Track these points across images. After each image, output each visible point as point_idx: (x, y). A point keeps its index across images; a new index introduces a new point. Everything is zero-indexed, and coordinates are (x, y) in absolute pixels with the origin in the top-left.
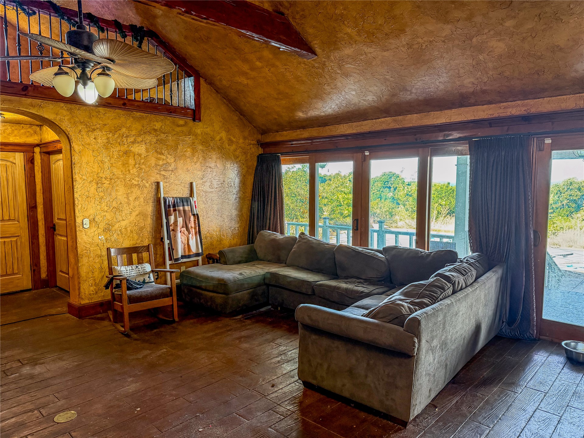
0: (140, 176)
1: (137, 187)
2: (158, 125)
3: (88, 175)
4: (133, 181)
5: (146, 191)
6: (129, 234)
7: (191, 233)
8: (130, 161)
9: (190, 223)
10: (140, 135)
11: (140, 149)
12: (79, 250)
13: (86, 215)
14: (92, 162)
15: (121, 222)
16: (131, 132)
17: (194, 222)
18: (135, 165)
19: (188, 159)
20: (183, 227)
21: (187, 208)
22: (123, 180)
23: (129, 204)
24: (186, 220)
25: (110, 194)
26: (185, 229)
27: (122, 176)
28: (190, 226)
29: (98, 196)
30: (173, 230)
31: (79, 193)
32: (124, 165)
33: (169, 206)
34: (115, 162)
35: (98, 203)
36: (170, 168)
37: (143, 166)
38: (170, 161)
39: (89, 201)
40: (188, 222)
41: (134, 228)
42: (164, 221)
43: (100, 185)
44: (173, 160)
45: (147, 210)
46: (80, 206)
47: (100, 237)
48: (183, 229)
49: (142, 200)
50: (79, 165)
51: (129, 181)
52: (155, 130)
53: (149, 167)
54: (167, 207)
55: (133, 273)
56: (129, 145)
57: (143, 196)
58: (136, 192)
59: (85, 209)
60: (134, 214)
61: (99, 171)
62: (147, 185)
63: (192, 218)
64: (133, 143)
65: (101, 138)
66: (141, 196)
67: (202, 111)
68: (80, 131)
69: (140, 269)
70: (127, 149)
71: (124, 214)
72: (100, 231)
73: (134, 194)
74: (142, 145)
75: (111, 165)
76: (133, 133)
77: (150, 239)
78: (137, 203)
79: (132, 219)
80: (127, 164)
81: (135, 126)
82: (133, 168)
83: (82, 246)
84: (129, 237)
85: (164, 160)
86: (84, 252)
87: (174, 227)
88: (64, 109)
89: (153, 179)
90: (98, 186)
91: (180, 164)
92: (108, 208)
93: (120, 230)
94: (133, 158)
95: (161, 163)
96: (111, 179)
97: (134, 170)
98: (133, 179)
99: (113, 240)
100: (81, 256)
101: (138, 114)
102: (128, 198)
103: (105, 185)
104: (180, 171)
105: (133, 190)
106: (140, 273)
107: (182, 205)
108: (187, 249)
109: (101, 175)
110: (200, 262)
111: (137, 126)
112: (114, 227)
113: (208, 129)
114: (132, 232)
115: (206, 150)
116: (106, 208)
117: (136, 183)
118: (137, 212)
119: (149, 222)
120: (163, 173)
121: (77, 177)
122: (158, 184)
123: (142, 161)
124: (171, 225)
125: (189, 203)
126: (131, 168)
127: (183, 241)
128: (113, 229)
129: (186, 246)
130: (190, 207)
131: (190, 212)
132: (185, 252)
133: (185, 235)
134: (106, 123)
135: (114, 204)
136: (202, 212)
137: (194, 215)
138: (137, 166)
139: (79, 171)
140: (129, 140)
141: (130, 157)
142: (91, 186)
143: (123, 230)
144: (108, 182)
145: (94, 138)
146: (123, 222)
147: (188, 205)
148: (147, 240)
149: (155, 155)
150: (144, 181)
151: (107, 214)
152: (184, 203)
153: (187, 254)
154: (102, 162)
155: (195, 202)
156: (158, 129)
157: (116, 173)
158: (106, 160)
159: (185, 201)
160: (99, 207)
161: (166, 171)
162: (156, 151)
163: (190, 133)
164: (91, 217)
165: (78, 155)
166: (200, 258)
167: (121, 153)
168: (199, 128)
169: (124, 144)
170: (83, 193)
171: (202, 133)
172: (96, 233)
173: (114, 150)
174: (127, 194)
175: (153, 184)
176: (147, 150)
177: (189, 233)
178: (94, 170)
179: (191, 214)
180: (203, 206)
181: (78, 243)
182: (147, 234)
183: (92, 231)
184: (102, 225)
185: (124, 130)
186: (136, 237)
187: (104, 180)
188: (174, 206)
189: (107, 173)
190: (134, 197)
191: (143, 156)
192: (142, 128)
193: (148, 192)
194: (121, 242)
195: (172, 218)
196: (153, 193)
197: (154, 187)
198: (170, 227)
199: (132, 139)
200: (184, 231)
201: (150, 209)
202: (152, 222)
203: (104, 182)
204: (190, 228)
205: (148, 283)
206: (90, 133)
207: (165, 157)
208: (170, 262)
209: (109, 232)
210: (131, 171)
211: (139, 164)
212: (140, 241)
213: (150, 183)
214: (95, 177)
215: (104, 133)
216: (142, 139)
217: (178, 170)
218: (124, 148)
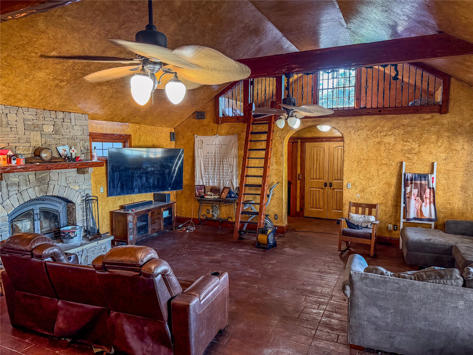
0: (388, 158)
1: (385, 165)
2: (406, 122)
3: (352, 158)
4: (383, 161)
5: (392, 168)
6: (377, 196)
7: (425, 202)
8: (382, 148)
9: (424, 194)
10: (390, 130)
11: (390, 139)
12: (343, 200)
13: (349, 181)
14: (356, 149)
15: (372, 187)
16: (384, 129)
17: (430, 194)
18: (385, 151)
19: (432, 145)
20: (417, 196)
21: (423, 182)
22: (375, 161)
23: (379, 176)
24: (421, 191)
25: (366, 169)
26: (419, 198)
27: (375, 158)
28: (424, 196)
29: (357, 170)
30: (409, 198)
31: (346, 168)
32: (377, 151)
33: (407, 180)
34: (371, 149)
35: (357, 174)
36: (414, 152)
37: (391, 151)
38: (414, 147)
39: (352, 173)
40: (423, 193)
41: (381, 192)
42: (403, 190)
43: (359, 163)
44: (417, 145)
45: (392, 181)
46: (346, 176)
47: (357, 195)
48: (417, 198)
49: (389, 174)
50: (347, 152)
51: (380, 161)
52: (404, 125)
53: (396, 151)
54: (406, 180)
55: (360, 219)
56: (382, 138)
57: (389, 171)
58: (385, 168)
59: (349, 178)
60: (382, 183)
61: (360, 155)
62: (393, 164)
63: (428, 191)
64: (385, 136)
65: (363, 134)
66: (387, 171)
67: (451, 104)
68: (350, 132)
69: (366, 218)
70: (380, 140)
71: (374, 182)
72: (357, 191)
73: (383, 170)
74: (392, 137)
75: (368, 151)
76: (386, 129)
77: (393, 202)
78: (385, 176)
79: (380, 186)
80: (379, 150)
81: (387, 124)
82: (383, 153)
83: (346, 199)
84: (377, 197)
85: (409, 146)
86: (347, 202)
87: (409, 196)
88: (342, 121)
89: (399, 160)
90: (359, 164)
91: (424, 148)
92: (364, 178)
93: (371, 193)
94: (384, 146)
95: (406, 148)
96: (367, 160)
97: (384, 154)
98: (383, 160)
99: (365, 198)
100: (345, 204)
101: (390, 116)
102: (378, 173)
103: (363, 163)
104: (423, 154)
105: (382, 167)
106: (365, 221)
107: (420, 180)
108: (420, 214)
109: (360, 157)
110: (433, 226)
111: (390, 124)
112: (367, 190)
113: (457, 118)
114: (379, 195)
115: (453, 135)
116: (362, 178)
117: (384, 162)
118: (384, 182)
119: (393, 189)
120: (407, 155)
121: (346, 159)
122: (402, 163)
123: (391, 147)
124: (407, 194)
125: (427, 179)
126: (382, 152)
127: (417, 207)
128: (366, 191)
129: (419, 211)
130: (427, 181)
131: (427, 185)
132: (417, 215)
133: (419, 203)
134: (367, 125)
135: (368, 176)
136: (443, 187)
137: (430, 188)
138: (387, 151)
139: (347, 156)
140: (382, 134)
141: (382, 145)
142: (353, 164)
143: (373, 192)
144: (365, 162)
145: (358, 135)
146: (373, 187)
147: (425, 180)
148: (390, 201)
149: (402, 143)
150: (391, 161)
151: (363, 182)
152: (422, 178)
153: (419, 217)
154: (363, 149)
155: (433, 178)
156: (406, 124)
157: (370, 156)
158: (365, 148)
159: (424, 176)
160: (358, 177)
161: (410, 154)
162: (403, 140)
163: (435, 124)
164: (353, 182)
165: (347, 146)
166: (433, 223)
167: (375, 143)
168: (446, 119)
169: (378, 137)
170: (349, 168)
171: (449, 122)
172: (355, 192)
173: (371, 141)
174: (378, 170)
175: (398, 163)
176: (395, 140)
177: (423, 201)
178: (356, 154)
179: (427, 187)
180: (445, 182)
181: (343, 196)
182: (390, 198)
183: (352, 190)
184: (359, 188)
185: (378, 128)
186: (382, 199)
187: (362, 160)
188: (412, 180)
189: (365, 156)
190: (382, 172)
191: (392, 144)
192: (393, 125)
193: (394, 170)
194: (371, 200)
195: (408, 189)
196: (397, 170)
197: (399, 165)
198: (406, 195)
199: (384, 133)
200: (418, 199)
201: (394, 181)
202: (395, 190)
203: (363, 162)
204: (424, 198)
205: (369, 228)
206: (356, 132)
207: (410, 144)
208: (404, 220)
209: (363, 192)
210: (382, 155)
211: (388, 150)
212: (385, 201)
213: (395, 162)
214: (357, 159)
215: (365, 132)
216: (392, 133)
217: (421, 153)
218: (378, 140)
